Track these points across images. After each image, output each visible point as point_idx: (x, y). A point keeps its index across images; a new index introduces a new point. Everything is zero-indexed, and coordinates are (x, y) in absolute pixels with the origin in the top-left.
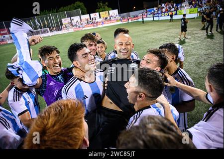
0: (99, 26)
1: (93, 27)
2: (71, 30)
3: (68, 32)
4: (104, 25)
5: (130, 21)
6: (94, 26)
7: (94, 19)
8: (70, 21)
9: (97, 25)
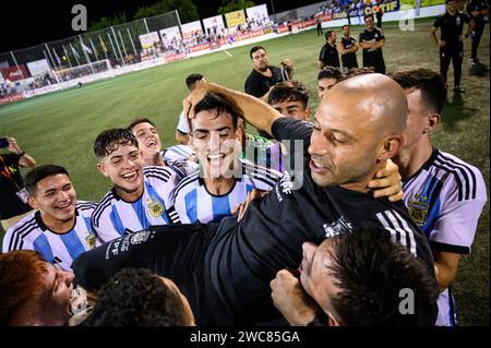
0: (223, 48)
1: (208, 51)
2: (161, 60)
3: (153, 65)
4: (234, 45)
5: (295, 30)
6: (212, 48)
7: (212, 30)
8: (158, 40)
9: (219, 45)
